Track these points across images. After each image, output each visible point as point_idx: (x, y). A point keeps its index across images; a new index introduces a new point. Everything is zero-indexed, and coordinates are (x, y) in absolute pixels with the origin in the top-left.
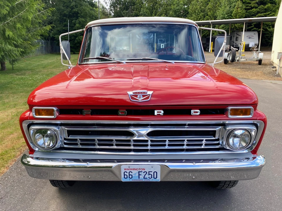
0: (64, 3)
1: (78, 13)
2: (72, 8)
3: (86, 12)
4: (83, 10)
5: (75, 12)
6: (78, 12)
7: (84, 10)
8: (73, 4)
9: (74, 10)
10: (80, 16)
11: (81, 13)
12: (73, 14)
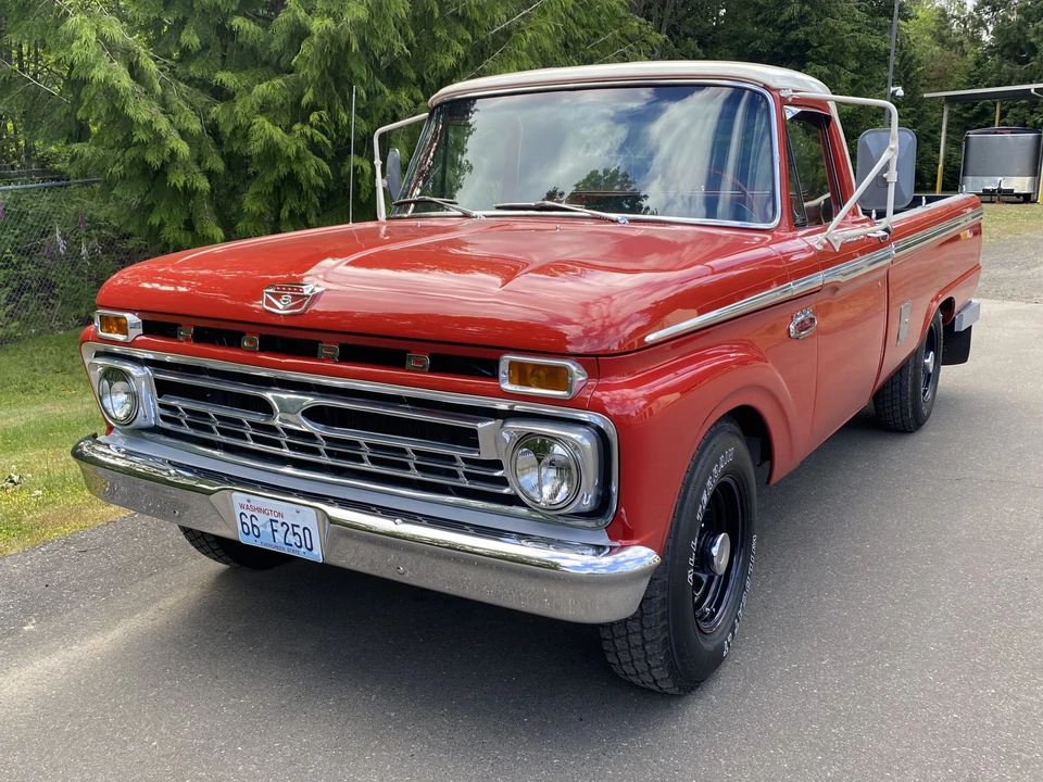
0: (760, 9)
1: (808, 45)
2: (787, 27)
3: (842, 41)
4: (827, 32)
5: (796, 41)
6: (807, 41)
7: (834, 32)
8: (794, 9)
9: (792, 35)
10: (814, 57)
11: (821, 45)
12: (788, 49)
